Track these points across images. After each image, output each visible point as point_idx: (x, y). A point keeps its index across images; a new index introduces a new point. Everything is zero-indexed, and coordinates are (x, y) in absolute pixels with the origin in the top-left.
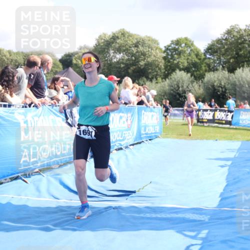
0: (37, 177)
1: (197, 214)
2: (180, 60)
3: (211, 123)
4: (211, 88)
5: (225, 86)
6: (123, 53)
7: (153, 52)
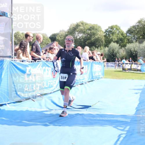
1: (124, 118)
2: (113, 37)
3: (130, 70)
4: (130, 52)
5: (137, 51)
6: (83, 33)
7: (99, 33)
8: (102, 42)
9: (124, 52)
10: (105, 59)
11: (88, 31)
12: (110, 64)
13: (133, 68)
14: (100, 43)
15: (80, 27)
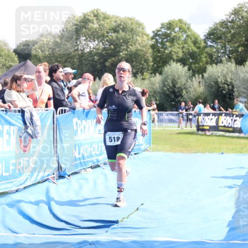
2: (173, 49)
3: (215, 131)
4: (214, 85)
5: (231, 83)
6: (98, 39)
7: (138, 38)
8: (146, 61)
9: (200, 87)
10: (154, 103)
11: (110, 34)
12: (167, 115)
14: (140, 64)
15: (91, 24)
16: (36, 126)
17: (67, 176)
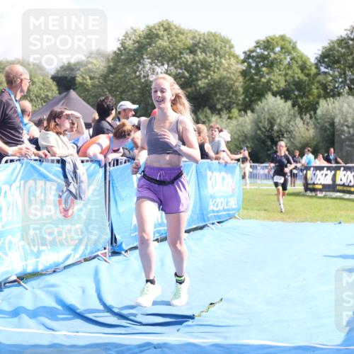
0: (14, 290)
2: (272, 77)
3: (330, 191)
4: (328, 127)
7: (223, 61)
8: (235, 92)
9: (308, 130)
11: (185, 55)
12: (263, 168)
13: (342, 183)
14: (228, 96)
15: (160, 41)
16: (82, 182)
17: (123, 252)
